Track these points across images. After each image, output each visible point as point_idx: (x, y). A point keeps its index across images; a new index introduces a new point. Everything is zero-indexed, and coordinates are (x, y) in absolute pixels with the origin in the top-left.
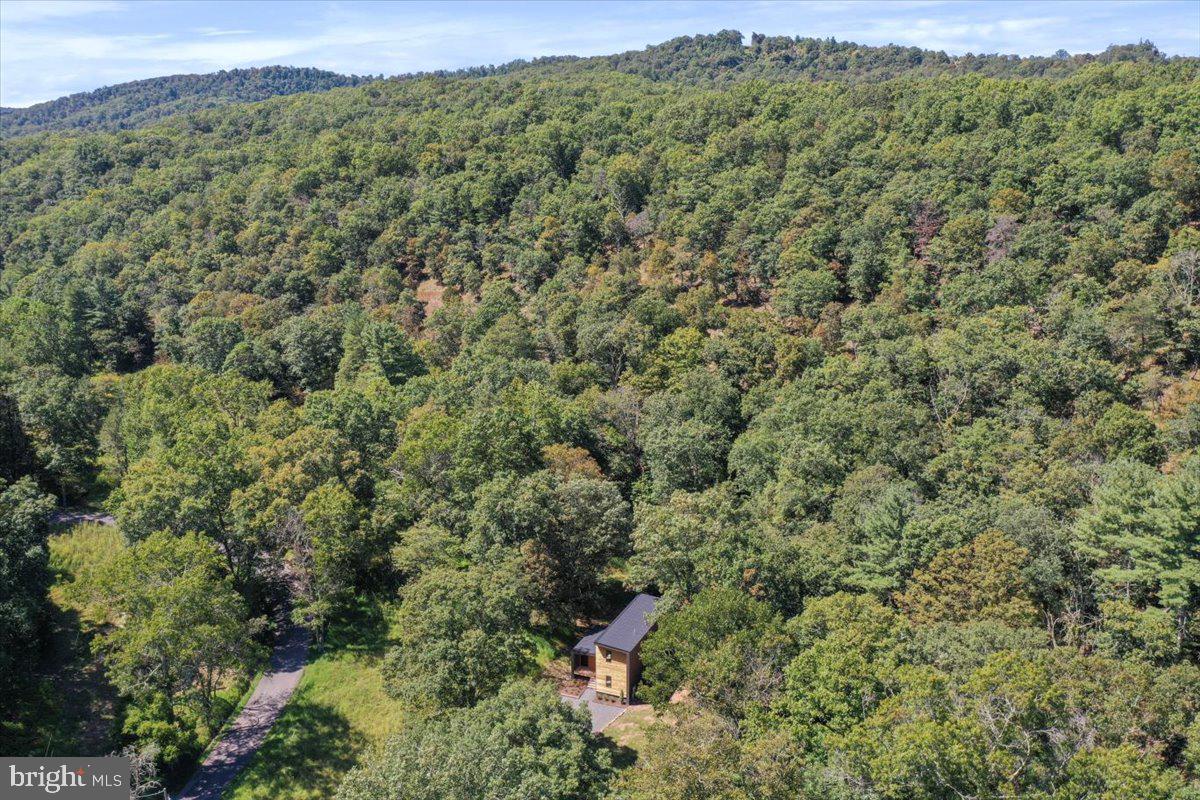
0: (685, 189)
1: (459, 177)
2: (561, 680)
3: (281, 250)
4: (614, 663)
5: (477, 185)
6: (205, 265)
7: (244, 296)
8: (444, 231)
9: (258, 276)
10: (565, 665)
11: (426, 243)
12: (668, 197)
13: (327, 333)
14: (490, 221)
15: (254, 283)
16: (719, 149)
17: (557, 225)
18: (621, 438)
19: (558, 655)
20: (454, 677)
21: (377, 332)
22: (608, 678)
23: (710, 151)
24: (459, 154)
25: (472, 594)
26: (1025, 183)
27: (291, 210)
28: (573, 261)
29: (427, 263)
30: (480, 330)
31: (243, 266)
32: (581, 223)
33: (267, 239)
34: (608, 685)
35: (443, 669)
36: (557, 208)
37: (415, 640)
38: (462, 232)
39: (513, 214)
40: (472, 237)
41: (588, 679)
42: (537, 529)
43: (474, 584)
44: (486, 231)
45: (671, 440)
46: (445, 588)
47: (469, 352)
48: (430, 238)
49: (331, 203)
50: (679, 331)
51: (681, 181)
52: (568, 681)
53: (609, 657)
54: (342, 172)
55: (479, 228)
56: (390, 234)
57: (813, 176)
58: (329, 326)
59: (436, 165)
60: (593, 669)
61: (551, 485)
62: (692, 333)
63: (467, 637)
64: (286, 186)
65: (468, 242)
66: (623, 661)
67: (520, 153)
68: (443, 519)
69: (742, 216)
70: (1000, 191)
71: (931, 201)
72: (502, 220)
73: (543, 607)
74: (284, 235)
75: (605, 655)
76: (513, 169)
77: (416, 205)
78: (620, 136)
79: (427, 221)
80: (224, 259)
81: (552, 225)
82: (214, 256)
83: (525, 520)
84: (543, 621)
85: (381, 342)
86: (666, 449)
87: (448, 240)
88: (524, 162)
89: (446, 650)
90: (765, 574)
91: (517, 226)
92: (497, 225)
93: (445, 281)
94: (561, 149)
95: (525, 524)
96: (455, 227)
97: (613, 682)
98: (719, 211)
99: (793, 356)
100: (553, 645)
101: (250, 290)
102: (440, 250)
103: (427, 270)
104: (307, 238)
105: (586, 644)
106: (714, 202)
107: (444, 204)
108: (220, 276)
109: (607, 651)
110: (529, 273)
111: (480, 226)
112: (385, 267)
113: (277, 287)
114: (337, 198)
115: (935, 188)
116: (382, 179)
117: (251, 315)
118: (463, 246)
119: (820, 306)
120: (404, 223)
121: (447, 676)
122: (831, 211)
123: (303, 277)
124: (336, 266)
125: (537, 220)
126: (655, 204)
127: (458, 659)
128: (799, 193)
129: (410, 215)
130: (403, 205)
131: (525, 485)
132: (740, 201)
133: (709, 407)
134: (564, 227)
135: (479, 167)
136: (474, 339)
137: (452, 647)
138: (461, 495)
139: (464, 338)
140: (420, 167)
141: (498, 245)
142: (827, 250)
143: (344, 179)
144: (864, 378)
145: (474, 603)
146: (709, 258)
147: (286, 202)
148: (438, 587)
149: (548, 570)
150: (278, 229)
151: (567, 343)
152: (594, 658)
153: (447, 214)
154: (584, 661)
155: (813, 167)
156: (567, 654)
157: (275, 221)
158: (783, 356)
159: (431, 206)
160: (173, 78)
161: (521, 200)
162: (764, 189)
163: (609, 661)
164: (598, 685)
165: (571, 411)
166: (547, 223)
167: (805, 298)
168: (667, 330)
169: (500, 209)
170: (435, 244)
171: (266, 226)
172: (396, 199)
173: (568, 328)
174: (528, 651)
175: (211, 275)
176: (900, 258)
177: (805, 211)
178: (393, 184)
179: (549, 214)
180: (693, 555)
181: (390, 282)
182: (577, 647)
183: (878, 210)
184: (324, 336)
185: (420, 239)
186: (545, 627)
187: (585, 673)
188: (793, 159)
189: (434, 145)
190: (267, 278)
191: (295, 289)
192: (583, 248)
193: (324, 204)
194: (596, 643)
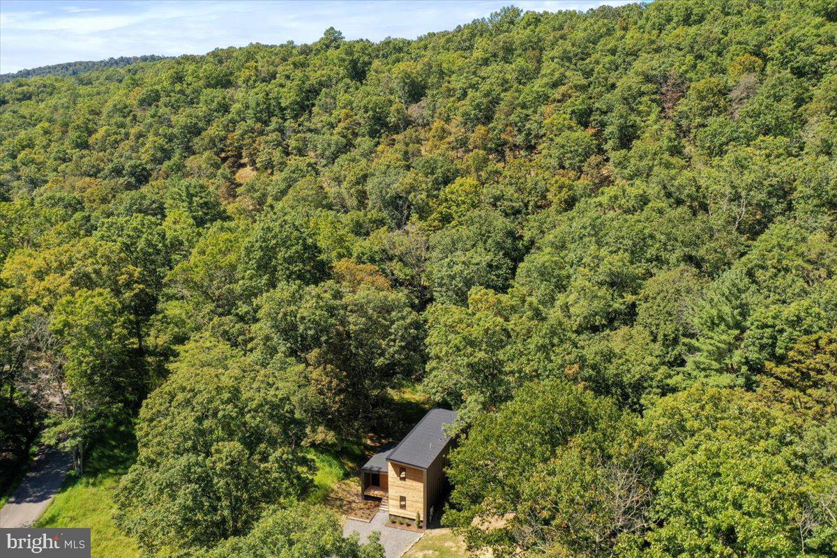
0: (457, 83)
1: (272, 86)
2: (350, 503)
3: (125, 146)
4: (409, 482)
5: (285, 90)
6: (60, 159)
7: (87, 179)
8: (259, 125)
9: (102, 165)
10: (355, 486)
11: (242, 135)
12: (443, 89)
13: (154, 202)
14: (296, 117)
15: (99, 171)
16: (486, 51)
17: (351, 116)
18: (408, 271)
19: (347, 475)
20: (200, 506)
21: (187, 188)
22: (403, 499)
23: (478, 54)
24: (272, 69)
25: (226, 396)
26: (757, 53)
27: (135, 117)
28: (364, 143)
29: (244, 154)
30: (284, 192)
31: (90, 158)
32: (371, 113)
33: (113, 138)
34: (403, 507)
35: (185, 494)
36: (351, 103)
37: (153, 457)
38: (273, 125)
39: (315, 109)
40: (281, 130)
41: (379, 499)
42: (323, 338)
43: (230, 383)
44: (292, 125)
45: (457, 268)
46: (192, 390)
47: (272, 207)
48: (246, 132)
49: (167, 110)
50: (458, 180)
51: (454, 77)
52: (359, 503)
53: (403, 475)
54: (178, 87)
55: (287, 124)
56: (213, 131)
57: (567, 64)
58: (155, 197)
59: (253, 78)
60: (386, 489)
61: (338, 295)
62: (471, 181)
63: (218, 451)
64: (133, 100)
65: (277, 133)
66: (419, 480)
67: (320, 66)
68: (226, 332)
69: (507, 96)
70: (735, 61)
71: (674, 72)
72: (306, 116)
73: (331, 425)
74: (127, 136)
75: (399, 474)
76: (314, 77)
77: (236, 107)
78: (402, 55)
79: (244, 119)
80: (76, 153)
81: (347, 116)
82: (68, 151)
83: (310, 329)
84: (331, 437)
85: (190, 196)
86: (452, 278)
87: (261, 133)
88: (324, 72)
89: (189, 467)
90: (588, 372)
91: (318, 119)
92: (302, 119)
93: (258, 165)
94: (354, 63)
95: (311, 332)
96: (266, 123)
97: (408, 503)
98: (487, 95)
99: (564, 194)
100: (342, 465)
101: (95, 175)
102: (254, 142)
103: (245, 160)
104: (145, 136)
105: (377, 462)
106: (484, 87)
107: (258, 105)
108: (71, 165)
109: (401, 468)
110: (327, 153)
111: (288, 122)
112: (206, 154)
113: (118, 172)
114: (172, 106)
115: (677, 64)
116: (209, 90)
117: (92, 194)
118: (274, 136)
119: (581, 161)
120: (225, 123)
121: (190, 503)
122: (583, 88)
123: (140, 165)
124: (167, 155)
125: (335, 113)
126: (433, 96)
127: (205, 481)
128: (557, 75)
129: (230, 116)
130: (225, 108)
131: (310, 293)
132: (505, 85)
133: (490, 241)
134: (357, 117)
135: (288, 77)
136: (277, 199)
137: (197, 464)
138: (243, 309)
139: (269, 200)
140: (240, 82)
141: (303, 135)
142: (583, 118)
143: (179, 93)
144: (644, 200)
145: (230, 407)
146: (481, 129)
147: (131, 111)
148: (183, 389)
149: (335, 382)
150: (123, 131)
151: (359, 201)
152: (386, 476)
153: (261, 112)
154: (375, 480)
155: (566, 58)
156: (357, 474)
157: (122, 125)
158: (556, 195)
159: (247, 107)
160: (75, 64)
161: (322, 98)
162: (525, 77)
163: (403, 479)
164: (391, 507)
165: (361, 246)
166: (342, 116)
167: (569, 155)
168: (447, 181)
169: (303, 106)
170: (250, 137)
171: (114, 128)
172: (219, 103)
173: (360, 187)
174: (305, 469)
175: (63, 166)
176: (653, 117)
177: (562, 89)
178: (218, 93)
179: (344, 107)
180: (501, 355)
181: (212, 165)
182: (367, 465)
183: (628, 81)
184: (151, 204)
185: (238, 132)
186: (333, 445)
187: (376, 493)
188: (548, 54)
189: (252, 63)
190: (111, 165)
191: (132, 174)
192: (373, 133)
193: (161, 111)
194: (388, 459)
